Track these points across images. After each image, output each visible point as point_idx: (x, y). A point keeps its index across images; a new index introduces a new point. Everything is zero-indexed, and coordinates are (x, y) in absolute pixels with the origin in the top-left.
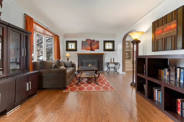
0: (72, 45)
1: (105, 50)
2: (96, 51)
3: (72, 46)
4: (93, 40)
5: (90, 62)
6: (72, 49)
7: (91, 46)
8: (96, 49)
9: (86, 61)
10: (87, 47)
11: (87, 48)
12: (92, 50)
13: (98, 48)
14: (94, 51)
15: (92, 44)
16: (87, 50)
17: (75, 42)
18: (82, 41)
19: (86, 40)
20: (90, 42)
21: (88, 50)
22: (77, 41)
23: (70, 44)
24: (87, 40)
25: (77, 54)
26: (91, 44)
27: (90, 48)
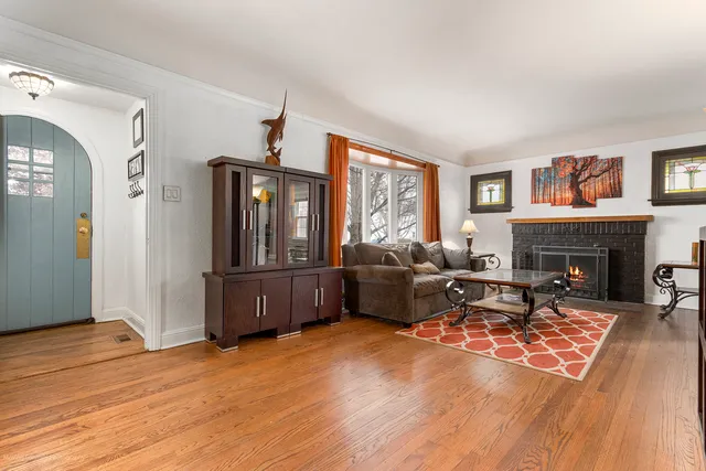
0: (491, 190)
1: (660, 198)
2: (606, 209)
3: (491, 194)
4: (585, 159)
5: (567, 255)
6: (490, 206)
7: (575, 185)
8: (604, 196)
9: (548, 250)
10: (558, 193)
11: (558, 197)
12: (579, 201)
13: (616, 192)
14: (595, 206)
15: (580, 176)
16: (554, 204)
17: (506, 177)
18: (534, 171)
19: (549, 164)
20: (569, 170)
21: (563, 202)
22: (510, 172)
23: (484, 188)
24: (556, 162)
25: (509, 221)
26: (575, 176)
27: (569, 195)
